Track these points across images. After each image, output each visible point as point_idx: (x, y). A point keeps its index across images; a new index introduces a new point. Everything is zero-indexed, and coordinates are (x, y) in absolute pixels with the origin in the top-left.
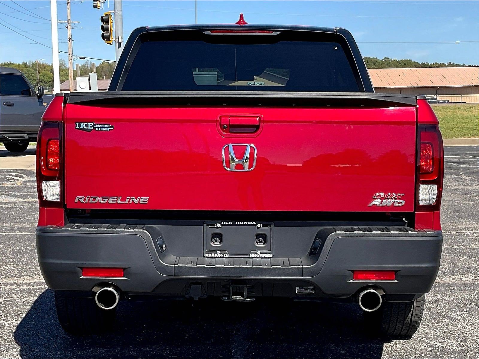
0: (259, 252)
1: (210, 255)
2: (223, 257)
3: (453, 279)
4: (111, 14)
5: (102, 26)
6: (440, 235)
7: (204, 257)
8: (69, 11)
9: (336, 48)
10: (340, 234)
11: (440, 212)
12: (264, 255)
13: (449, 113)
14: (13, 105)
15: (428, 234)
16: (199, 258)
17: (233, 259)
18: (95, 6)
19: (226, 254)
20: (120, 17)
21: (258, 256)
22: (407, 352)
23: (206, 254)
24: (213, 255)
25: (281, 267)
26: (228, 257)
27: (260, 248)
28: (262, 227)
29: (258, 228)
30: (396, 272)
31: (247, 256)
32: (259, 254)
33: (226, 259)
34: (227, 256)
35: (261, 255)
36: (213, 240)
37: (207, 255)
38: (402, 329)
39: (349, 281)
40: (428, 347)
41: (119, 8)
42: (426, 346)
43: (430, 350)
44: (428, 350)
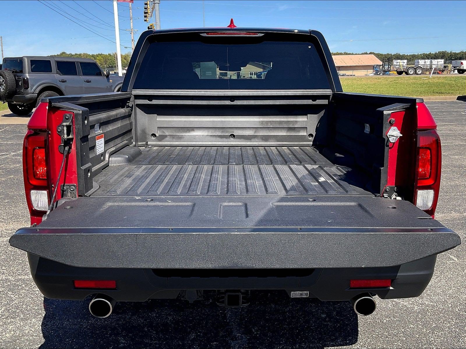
4: (154, 25)
9: (310, 47)
14: (91, 82)
18: (145, 21)
30: (392, 280)
40: (393, 306)
41: (158, 21)
42: (392, 305)
43: (397, 310)
44: (395, 311)
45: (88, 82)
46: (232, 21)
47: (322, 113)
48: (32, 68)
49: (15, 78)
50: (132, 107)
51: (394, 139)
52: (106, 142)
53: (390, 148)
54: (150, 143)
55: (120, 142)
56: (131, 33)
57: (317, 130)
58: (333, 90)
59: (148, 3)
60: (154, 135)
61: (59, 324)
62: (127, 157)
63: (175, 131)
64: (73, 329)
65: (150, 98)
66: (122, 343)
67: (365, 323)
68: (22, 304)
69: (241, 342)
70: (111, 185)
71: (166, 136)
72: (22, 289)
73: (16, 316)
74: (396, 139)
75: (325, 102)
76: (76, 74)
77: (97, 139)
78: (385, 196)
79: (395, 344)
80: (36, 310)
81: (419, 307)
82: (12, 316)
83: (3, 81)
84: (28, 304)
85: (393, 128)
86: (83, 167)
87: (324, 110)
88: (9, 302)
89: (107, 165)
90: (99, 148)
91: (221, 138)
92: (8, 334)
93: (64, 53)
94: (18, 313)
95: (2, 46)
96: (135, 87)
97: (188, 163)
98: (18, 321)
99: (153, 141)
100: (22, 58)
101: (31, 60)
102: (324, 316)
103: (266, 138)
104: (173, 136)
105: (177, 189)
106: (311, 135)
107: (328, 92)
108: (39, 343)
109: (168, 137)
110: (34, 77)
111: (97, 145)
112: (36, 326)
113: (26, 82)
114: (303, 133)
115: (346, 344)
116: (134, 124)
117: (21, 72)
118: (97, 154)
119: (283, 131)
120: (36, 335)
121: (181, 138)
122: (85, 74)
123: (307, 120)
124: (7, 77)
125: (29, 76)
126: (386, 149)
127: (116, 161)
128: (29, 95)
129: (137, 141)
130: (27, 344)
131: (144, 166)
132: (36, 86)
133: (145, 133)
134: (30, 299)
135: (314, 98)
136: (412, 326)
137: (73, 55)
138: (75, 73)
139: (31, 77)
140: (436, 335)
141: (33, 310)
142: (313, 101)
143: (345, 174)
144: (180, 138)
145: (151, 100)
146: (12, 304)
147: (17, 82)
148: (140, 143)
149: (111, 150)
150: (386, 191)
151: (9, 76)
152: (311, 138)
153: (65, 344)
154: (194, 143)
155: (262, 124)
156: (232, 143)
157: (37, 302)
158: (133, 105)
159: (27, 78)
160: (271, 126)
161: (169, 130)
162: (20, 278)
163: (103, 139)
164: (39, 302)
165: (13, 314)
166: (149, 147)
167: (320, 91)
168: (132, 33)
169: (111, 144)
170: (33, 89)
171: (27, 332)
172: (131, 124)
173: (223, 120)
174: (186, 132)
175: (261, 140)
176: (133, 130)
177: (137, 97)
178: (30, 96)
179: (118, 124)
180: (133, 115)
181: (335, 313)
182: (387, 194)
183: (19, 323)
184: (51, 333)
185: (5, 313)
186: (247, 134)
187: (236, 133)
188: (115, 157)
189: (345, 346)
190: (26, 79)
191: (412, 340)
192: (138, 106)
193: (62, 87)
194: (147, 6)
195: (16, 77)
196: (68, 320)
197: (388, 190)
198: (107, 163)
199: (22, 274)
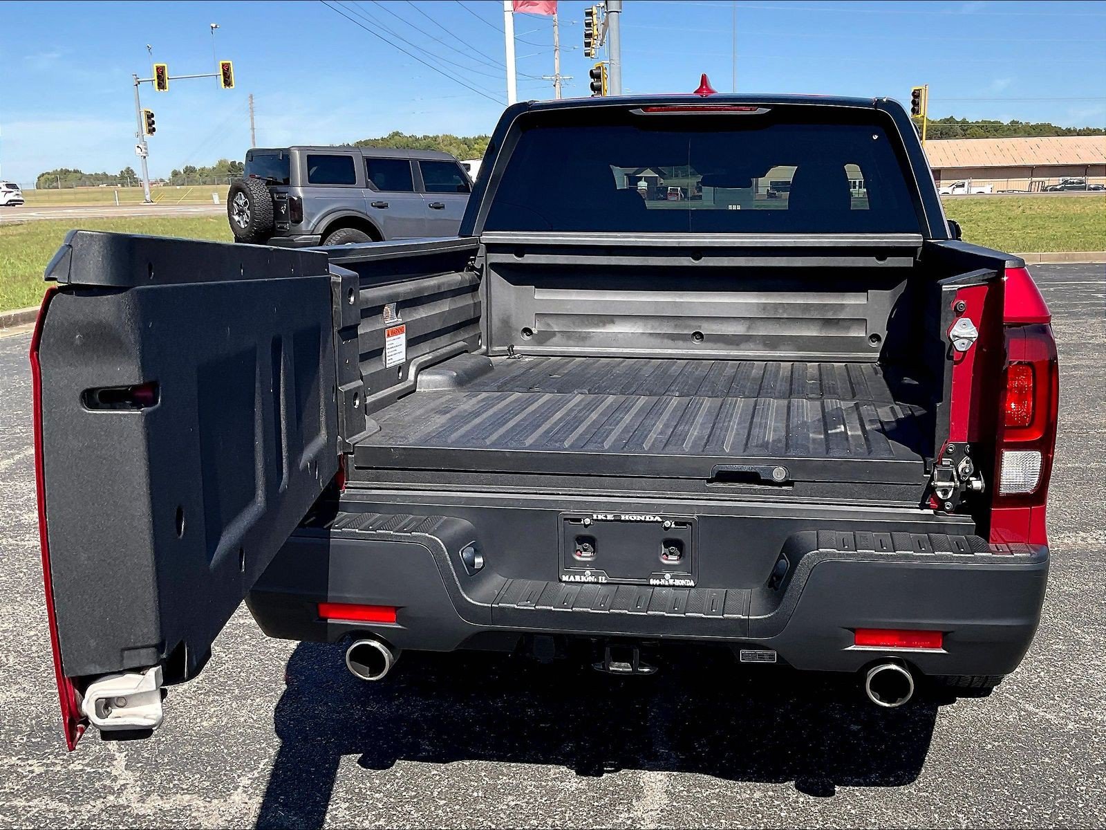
0: (668, 576)
1: (572, 579)
2: (597, 583)
3: (1083, 539)
4: (604, 65)
5: (592, 84)
6: (1043, 559)
7: (561, 581)
8: (557, 62)
9: (875, 137)
10: (826, 554)
11: (1043, 511)
12: (677, 582)
13: (1101, 208)
14: (444, 207)
15: (1014, 557)
16: (551, 583)
17: (616, 586)
18: (587, 55)
19: (604, 578)
20: (617, 70)
21: (667, 584)
22: (979, 732)
23: (564, 576)
24: (578, 578)
25: (704, 616)
26: (607, 583)
27: (670, 568)
28: (673, 526)
29: (666, 529)
30: (945, 634)
31: (644, 581)
32: (668, 579)
33: (603, 587)
34: (606, 581)
35: (671, 582)
36: (579, 547)
37: (565, 578)
38: (972, 681)
39: (846, 649)
40: (1020, 719)
41: (615, 56)
42: (1017, 717)
43: (1024, 727)
44: (1020, 728)
45: (436, 208)
46: (704, 80)
47: (902, 287)
48: (311, 174)
49: (272, 197)
50: (480, 271)
51: (964, 344)
52: (411, 343)
53: (956, 363)
54: (519, 349)
55: (445, 345)
56: (554, 86)
57: (891, 324)
58: (926, 236)
59: (595, 10)
60: (527, 331)
61: (306, 709)
62: (455, 374)
63: (574, 323)
64: (333, 721)
65: (520, 249)
66: (425, 750)
67: (943, 747)
68: (239, 670)
69: (665, 764)
70: (403, 427)
71: (553, 334)
72: (243, 643)
73: (225, 692)
74: (968, 344)
75: (907, 262)
76: (408, 188)
77: (388, 335)
78: (944, 463)
79: (994, 791)
80: (266, 681)
81: (1078, 725)
82: (217, 690)
83: (246, 203)
84: (251, 671)
85: (962, 320)
86: (343, 387)
87: (906, 281)
88: (214, 665)
89: (411, 390)
90: (392, 353)
91: (672, 340)
92: (205, 722)
93: (397, 134)
94: (230, 685)
95: (252, 119)
96: (489, 227)
97: (580, 391)
98: (229, 700)
99: (526, 344)
100: (288, 150)
101: (308, 156)
102: (854, 727)
103: (772, 342)
104: (568, 334)
105: (527, 436)
106: (876, 337)
107: (913, 239)
108: (262, 741)
109: (558, 335)
110: (313, 196)
111: (387, 347)
112: (262, 711)
113: (296, 208)
114: (858, 333)
115: (888, 784)
116: (484, 305)
117: (287, 182)
118: (387, 366)
119: (812, 327)
120: (260, 726)
121: (586, 338)
122: (430, 189)
123: (866, 303)
124: (254, 195)
125: (304, 192)
126: (947, 363)
127: (431, 382)
128: (304, 237)
129: (489, 343)
130: (240, 741)
131: (484, 393)
132: (318, 216)
133: (510, 327)
134: (257, 663)
135: (881, 252)
136: (1047, 760)
137: (417, 140)
138: (406, 186)
139: (310, 196)
140: (1096, 780)
141: (260, 683)
142: (880, 259)
143: (898, 421)
144: (583, 339)
145: (521, 255)
146: (220, 669)
147: (276, 205)
148: (496, 349)
149: (422, 359)
150: (948, 454)
151: (260, 193)
152: (874, 345)
153: (312, 745)
154: (613, 350)
155: (764, 309)
156: (697, 352)
157: (271, 667)
158: (482, 265)
159: (299, 198)
160: (785, 316)
161: (562, 321)
162: (242, 622)
163: (403, 336)
164: (274, 669)
165: (220, 688)
166: (516, 356)
167: (894, 238)
168: (557, 86)
169: (425, 347)
170: (312, 224)
171: (242, 719)
172: (477, 305)
173: (678, 300)
174: (597, 325)
175: (761, 347)
176: (482, 320)
177: (492, 248)
178: (305, 239)
179: (445, 306)
180: (482, 288)
181: (882, 724)
182: (951, 460)
183: (230, 703)
184: (290, 724)
185: (204, 684)
186: (731, 332)
187: (706, 329)
188: (430, 374)
189: (883, 786)
190: (296, 199)
191: (1035, 786)
192: (496, 267)
193: (378, 218)
194: (591, 18)
195: (275, 195)
196: (326, 704)
197: (951, 450)
198: (411, 386)
199: (246, 616)
